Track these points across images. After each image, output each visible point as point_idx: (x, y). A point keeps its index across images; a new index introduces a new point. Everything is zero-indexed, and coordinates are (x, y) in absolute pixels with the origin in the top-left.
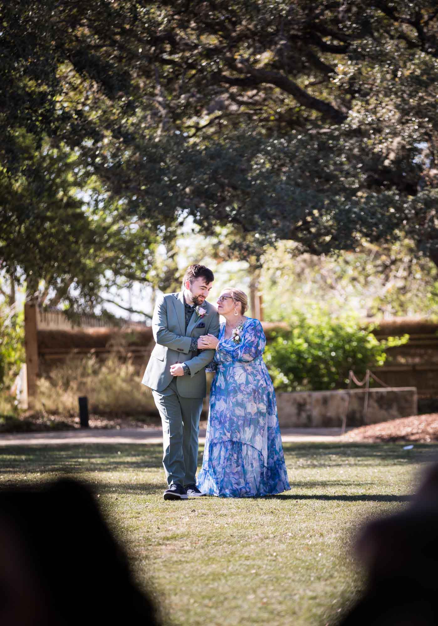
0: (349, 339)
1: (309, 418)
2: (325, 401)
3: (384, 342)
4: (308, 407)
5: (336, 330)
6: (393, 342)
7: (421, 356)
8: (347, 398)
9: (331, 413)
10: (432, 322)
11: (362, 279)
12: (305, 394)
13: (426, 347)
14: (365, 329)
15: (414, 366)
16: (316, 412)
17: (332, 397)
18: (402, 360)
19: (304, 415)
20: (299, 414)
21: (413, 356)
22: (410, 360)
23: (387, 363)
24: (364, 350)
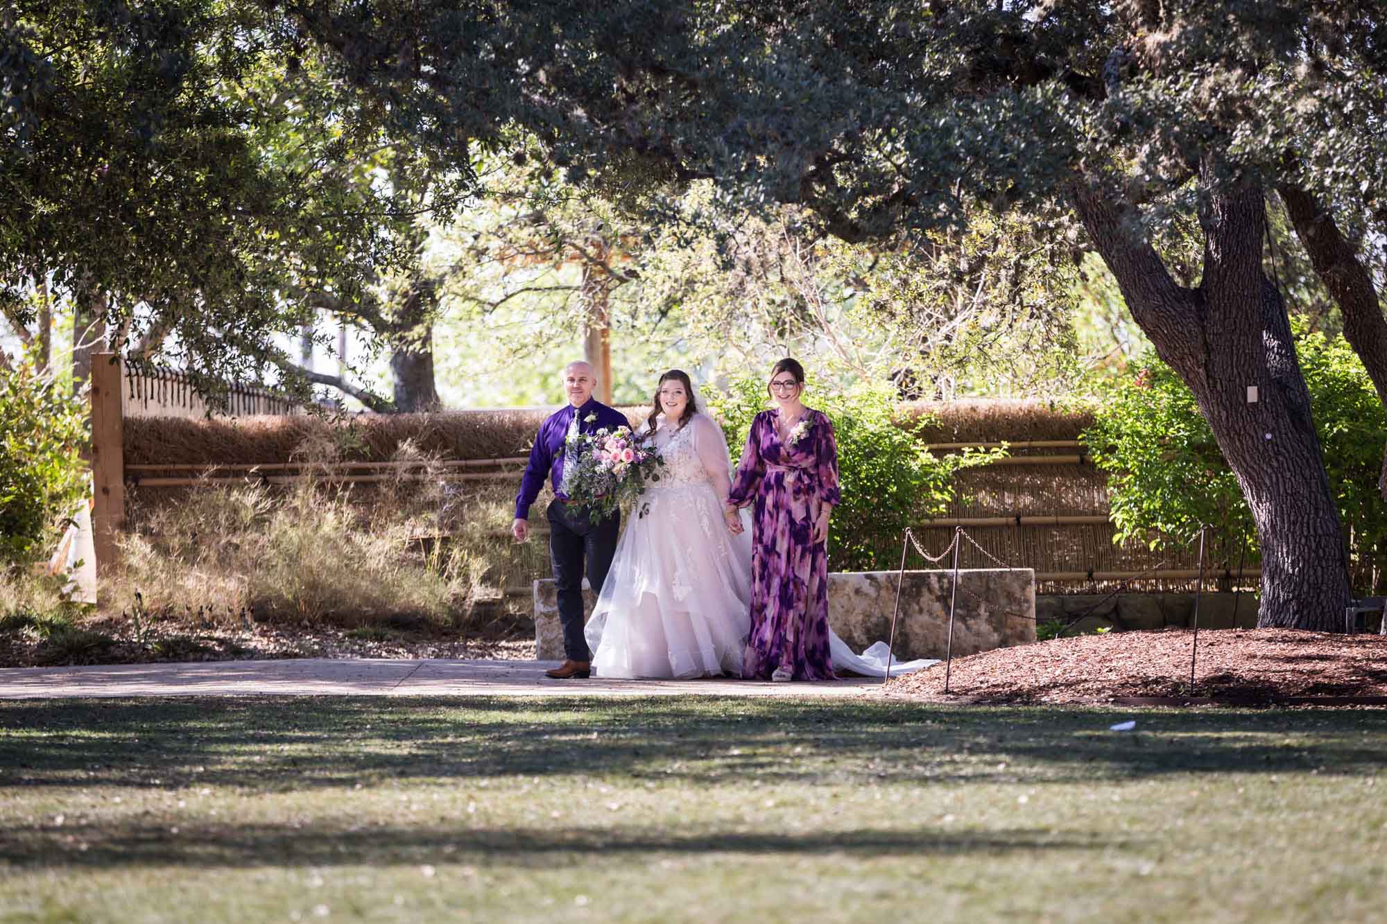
0: (872, 446)
3: (950, 457)
6: (971, 457)
7: (1034, 491)
8: (868, 588)
10: (1064, 411)
11: (898, 306)
13: (1047, 469)
14: (906, 427)
15: (1019, 513)
18: (986, 499)
21: (1018, 490)
22: (1008, 500)
23: (956, 507)
24: (902, 474)
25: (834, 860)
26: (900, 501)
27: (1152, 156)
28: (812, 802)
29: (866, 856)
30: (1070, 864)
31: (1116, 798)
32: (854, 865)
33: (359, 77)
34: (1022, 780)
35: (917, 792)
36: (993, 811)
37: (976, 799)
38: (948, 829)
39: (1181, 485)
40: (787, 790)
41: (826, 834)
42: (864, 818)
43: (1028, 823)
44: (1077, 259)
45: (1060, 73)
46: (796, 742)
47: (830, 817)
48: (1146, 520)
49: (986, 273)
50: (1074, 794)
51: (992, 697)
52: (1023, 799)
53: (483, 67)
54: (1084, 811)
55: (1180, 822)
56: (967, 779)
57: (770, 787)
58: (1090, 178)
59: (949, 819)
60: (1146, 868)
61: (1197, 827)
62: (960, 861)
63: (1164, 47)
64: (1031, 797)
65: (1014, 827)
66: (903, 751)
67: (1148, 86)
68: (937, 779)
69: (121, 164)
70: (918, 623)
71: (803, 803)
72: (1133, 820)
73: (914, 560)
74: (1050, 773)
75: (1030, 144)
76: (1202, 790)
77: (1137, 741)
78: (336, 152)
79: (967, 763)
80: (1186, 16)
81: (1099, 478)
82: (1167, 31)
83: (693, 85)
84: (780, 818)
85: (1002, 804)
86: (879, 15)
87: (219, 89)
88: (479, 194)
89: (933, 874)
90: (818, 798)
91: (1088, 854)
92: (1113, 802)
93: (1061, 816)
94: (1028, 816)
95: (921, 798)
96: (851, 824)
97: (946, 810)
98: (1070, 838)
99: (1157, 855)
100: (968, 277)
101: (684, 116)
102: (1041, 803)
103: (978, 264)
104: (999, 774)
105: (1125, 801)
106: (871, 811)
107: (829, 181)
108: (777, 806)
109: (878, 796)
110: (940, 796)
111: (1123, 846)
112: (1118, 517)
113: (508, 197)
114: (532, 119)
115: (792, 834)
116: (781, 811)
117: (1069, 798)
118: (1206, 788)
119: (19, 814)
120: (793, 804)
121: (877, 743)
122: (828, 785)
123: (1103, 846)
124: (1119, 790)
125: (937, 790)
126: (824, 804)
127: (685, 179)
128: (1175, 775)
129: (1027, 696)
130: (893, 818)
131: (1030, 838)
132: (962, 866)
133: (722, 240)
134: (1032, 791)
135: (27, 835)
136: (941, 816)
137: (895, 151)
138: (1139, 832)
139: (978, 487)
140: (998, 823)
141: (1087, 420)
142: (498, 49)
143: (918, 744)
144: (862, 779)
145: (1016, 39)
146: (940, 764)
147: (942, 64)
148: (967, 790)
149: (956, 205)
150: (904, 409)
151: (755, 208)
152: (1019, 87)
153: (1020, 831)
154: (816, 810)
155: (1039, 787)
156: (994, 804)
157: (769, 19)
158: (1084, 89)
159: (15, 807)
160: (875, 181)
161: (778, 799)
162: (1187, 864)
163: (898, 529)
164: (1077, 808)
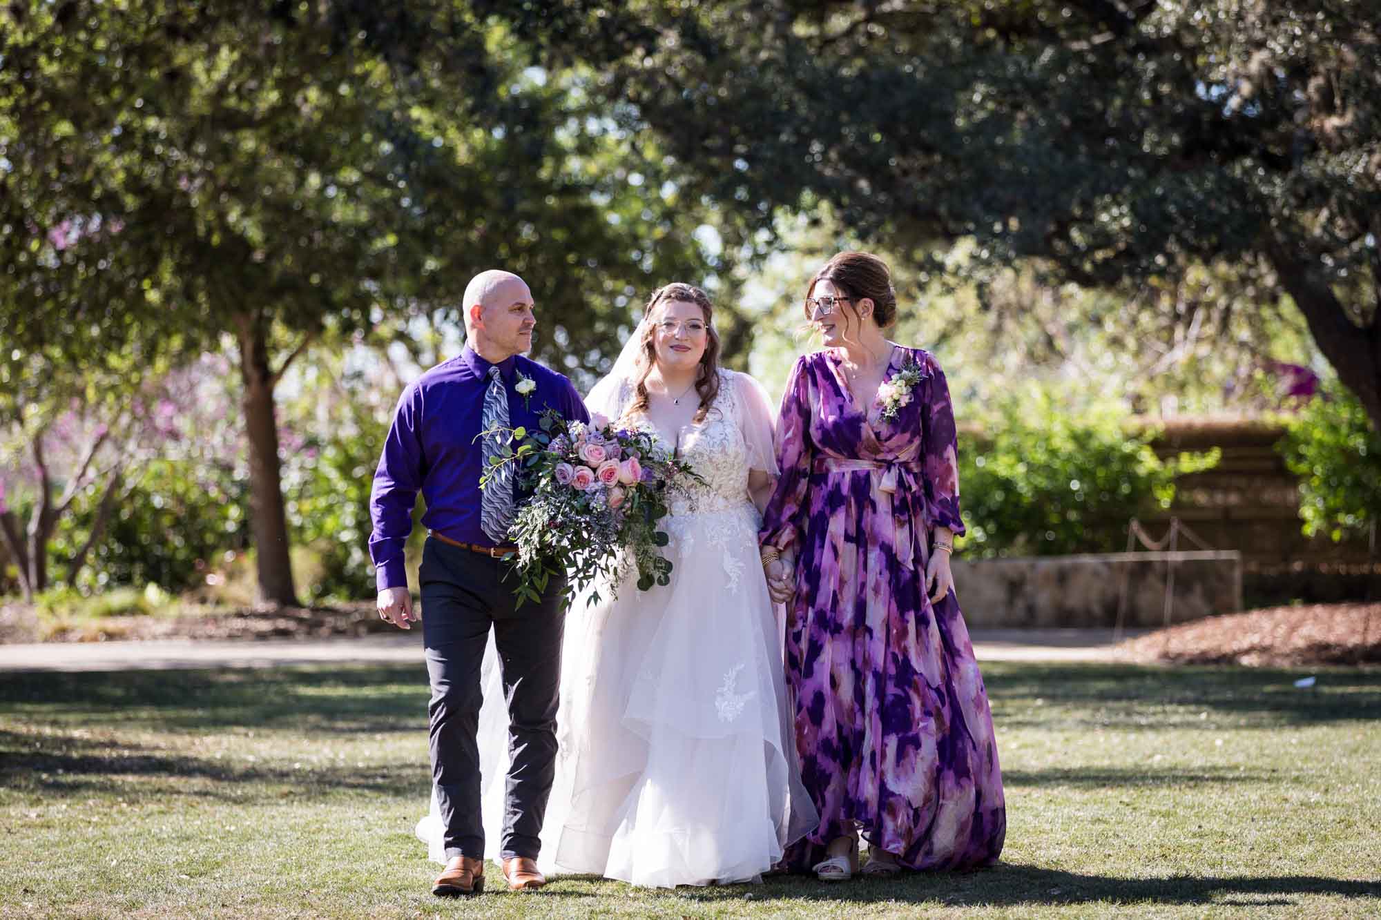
0: (1105, 456)
1: (1031, 610)
2: (1062, 578)
3: (1171, 464)
4: (1028, 588)
5: (1082, 439)
6: (1189, 463)
7: (1239, 490)
8: (1104, 571)
9: (1074, 599)
10: (1264, 426)
11: (1131, 342)
12: (1023, 563)
13: (1252, 474)
14: (1137, 437)
15: (1227, 510)
16: (1044, 599)
17: (1077, 569)
18: (1201, 498)
19: (1020, 604)
20: (1010, 603)
21: (1226, 490)
22: (1219, 498)
23: (1176, 504)
24: (1133, 478)
25: (1061, 791)
26: (1132, 499)
27: (1331, 220)
28: (1048, 744)
29: (1087, 789)
30: (1251, 794)
31: (1294, 741)
32: (1077, 795)
33: (685, 154)
34: (1219, 728)
35: (1133, 736)
36: (1193, 751)
37: (1181, 742)
38: (1155, 766)
39: (1358, 484)
40: (1028, 735)
41: (1056, 770)
42: (1088, 757)
43: (1221, 762)
44: (1274, 300)
45: (1255, 152)
46: (1037, 696)
47: (1061, 757)
48: (1329, 515)
49: (1200, 315)
50: (1260, 738)
51: (1203, 659)
52: (1219, 742)
53: (785, 148)
54: (1267, 752)
55: (1344, 761)
56: (1175, 726)
57: (1015, 733)
58: (1280, 237)
59: (1158, 758)
60: (1315, 797)
61: (1356, 764)
62: (1164, 791)
63: (1339, 130)
64: (1226, 742)
65: (1209, 764)
66: (1124, 704)
67: (1326, 162)
68: (1151, 727)
69: (494, 227)
70: (1145, 599)
71: (1041, 745)
72: (1307, 759)
73: (1139, 547)
74: (1243, 721)
75: (1232, 209)
76: (1365, 734)
77: (1316, 695)
78: (668, 215)
79: (1176, 712)
80: (1357, 105)
81: (1293, 480)
82: (1342, 115)
83: (956, 161)
84: (1020, 757)
85: (1201, 746)
86: (1107, 103)
87: (574, 164)
88: (783, 250)
89: (1140, 803)
90: (1053, 741)
91: (1266, 786)
92: (1291, 744)
93: (1248, 756)
94: (1222, 756)
95: (1136, 741)
96: (1076, 763)
97: (1155, 751)
98: (1254, 774)
99: (1323, 788)
100: (1184, 318)
101: (950, 187)
102: (1233, 745)
103: (1192, 308)
104: (1202, 722)
105: (1301, 743)
106: (1094, 752)
107: (1067, 238)
108: (1020, 748)
109: (1102, 739)
110: (1150, 740)
111: (1297, 780)
112: (1307, 512)
113: (811, 252)
114: (824, 189)
115: (1029, 770)
116: (1023, 751)
117: (1256, 740)
118: (1369, 733)
119: (404, 754)
120: (1032, 746)
121: (1103, 697)
122: (1062, 731)
123: (1279, 780)
124: (1297, 735)
125: (1150, 735)
126: (1057, 746)
127: (950, 238)
128: (1343, 722)
129: (1229, 659)
130: (1110, 757)
131: (1221, 773)
132: (1164, 796)
133: (981, 288)
134: (1227, 735)
135: (409, 771)
136: (1150, 756)
137: (1122, 215)
138: (1311, 768)
139: (1192, 488)
140: (1197, 761)
141: (1282, 433)
142: (797, 132)
143: (1137, 697)
144: (1087, 725)
145: (1219, 123)
146: (1154, 714)
147: (1158, 144)
148: (1173, 735)
149: (1170, 258)
150: (1135, 423)
151: (1007, 262)
152: (1223, 163)
153: (1214, 768)
154: (1050, 751)
155: (1233, 732)
156: (1195, 745)
157: (1017, 107)
158: (1276, 165)
159: (401, 749)
160: (1103, 238)
161: (1020, 742)
162: (1346, 795)
163: (1126, 521)
164: (1262, 749)
